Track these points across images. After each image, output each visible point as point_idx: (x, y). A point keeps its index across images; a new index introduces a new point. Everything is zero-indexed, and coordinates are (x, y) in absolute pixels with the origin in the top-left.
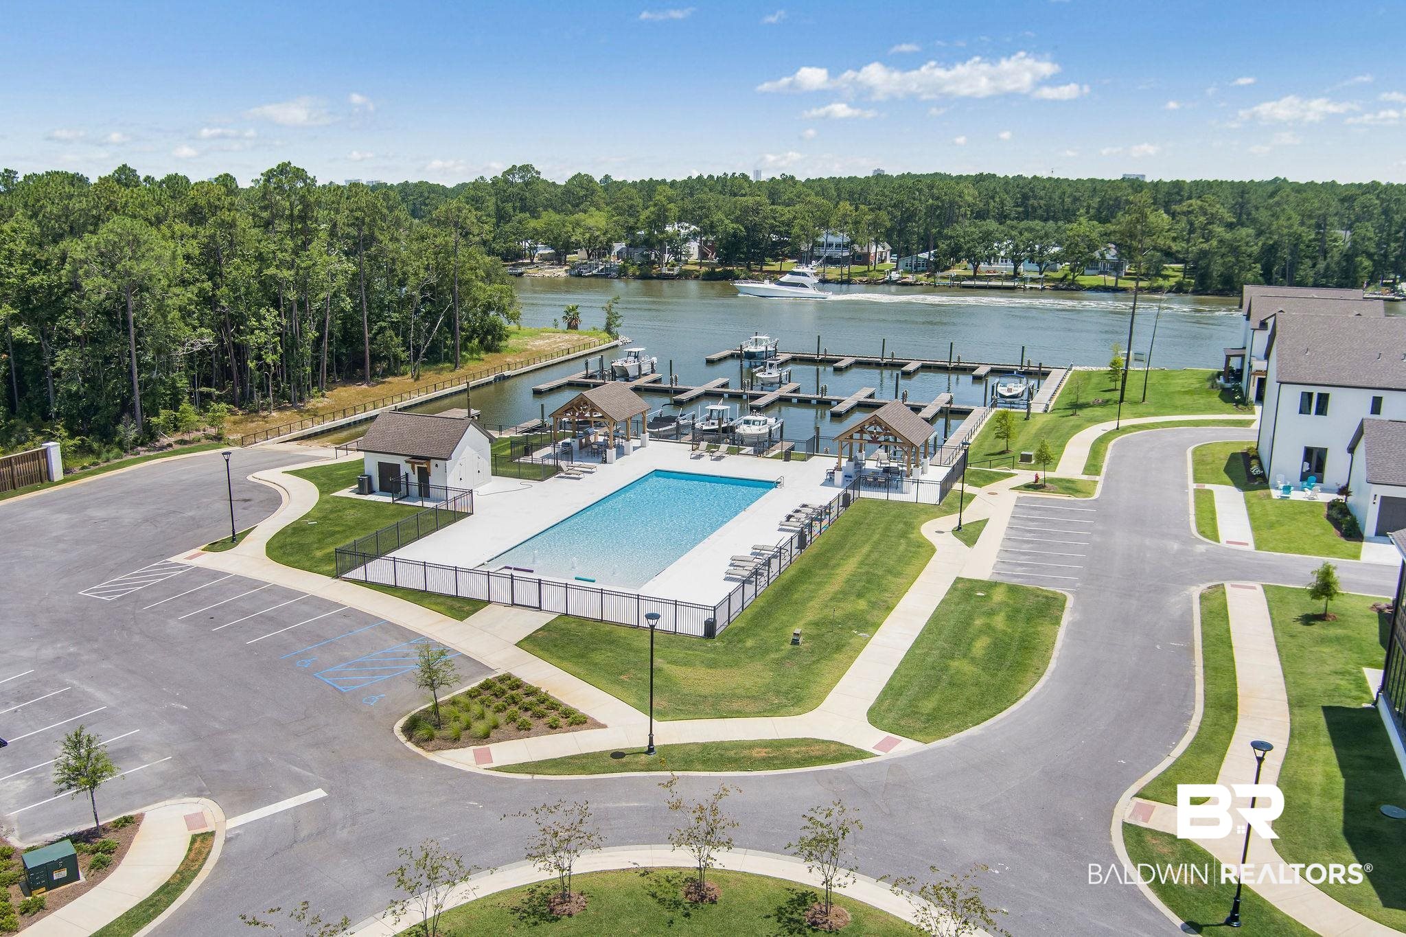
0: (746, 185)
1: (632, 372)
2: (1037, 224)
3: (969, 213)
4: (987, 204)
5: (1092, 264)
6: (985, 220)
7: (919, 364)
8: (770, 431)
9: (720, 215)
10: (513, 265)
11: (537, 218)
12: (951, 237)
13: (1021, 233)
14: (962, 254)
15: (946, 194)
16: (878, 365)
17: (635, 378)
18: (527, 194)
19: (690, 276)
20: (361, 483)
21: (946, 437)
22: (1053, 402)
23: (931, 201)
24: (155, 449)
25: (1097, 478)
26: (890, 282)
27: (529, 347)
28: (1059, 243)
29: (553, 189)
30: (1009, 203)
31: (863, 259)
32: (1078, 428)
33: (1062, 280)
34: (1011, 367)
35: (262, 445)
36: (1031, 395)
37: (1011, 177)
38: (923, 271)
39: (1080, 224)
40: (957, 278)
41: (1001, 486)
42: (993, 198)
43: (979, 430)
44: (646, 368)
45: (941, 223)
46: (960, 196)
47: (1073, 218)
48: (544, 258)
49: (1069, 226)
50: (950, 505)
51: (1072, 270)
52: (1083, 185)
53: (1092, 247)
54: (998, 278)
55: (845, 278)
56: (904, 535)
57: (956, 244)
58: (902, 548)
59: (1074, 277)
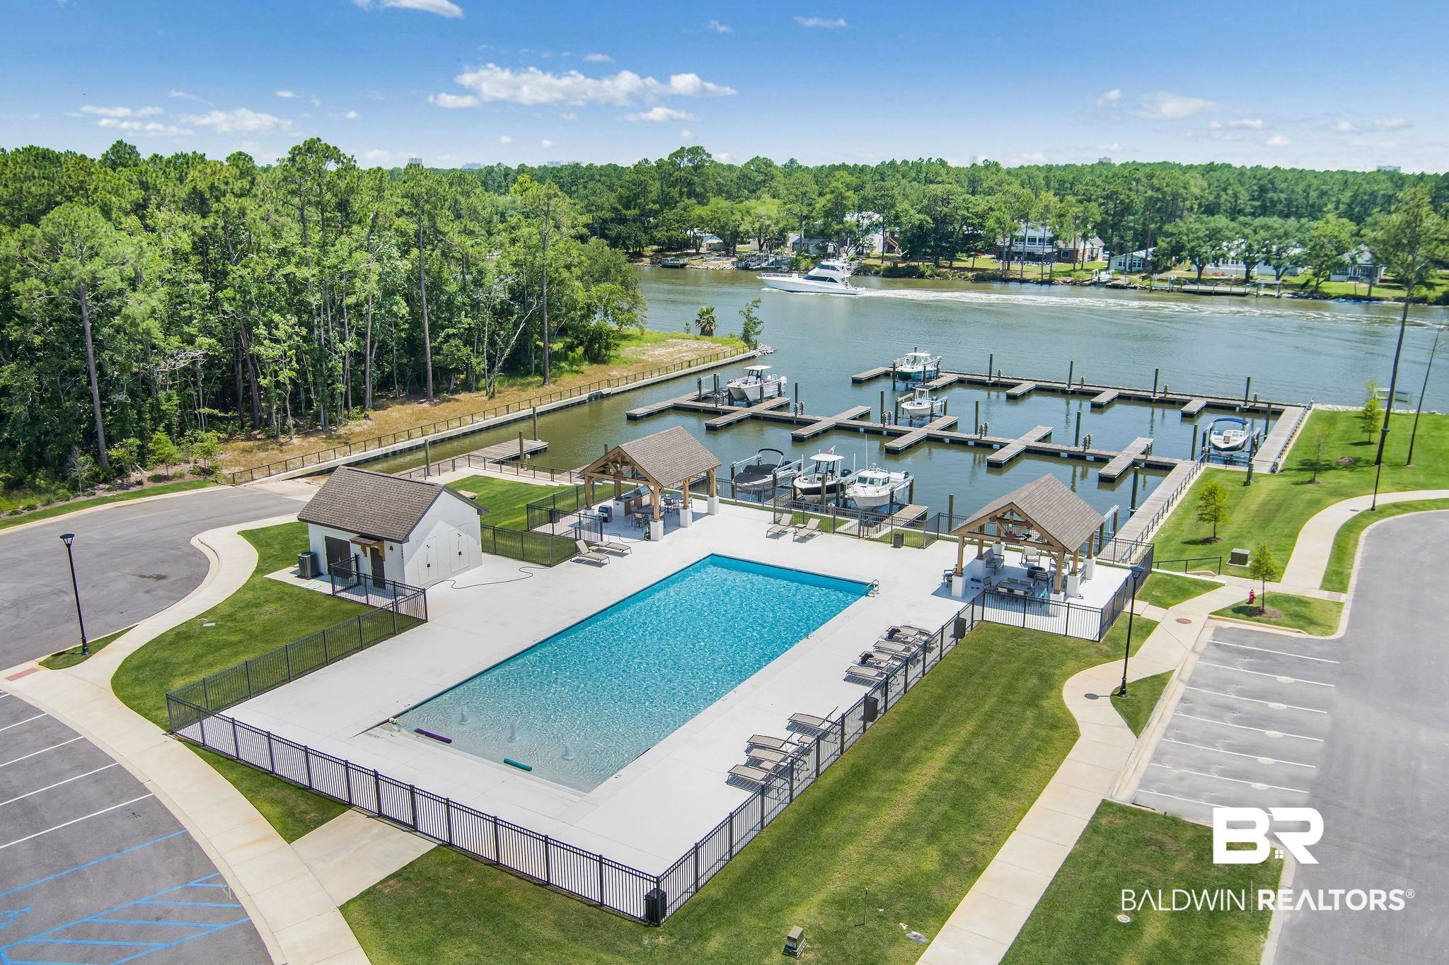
0: (943, 171)
1: (752, 396)
2: (1275, 221)
3: (1196, 207)
4: (1218, 196)
5: (1341, 268)
6: (1213, 215)
7: (1114, 393)
8: (892, 494)
9: (906, 205)
10: (677, 256)
11: (704, 204)
12: (1172, 234)
13: (1255, 232)
14: (1184, 254)
15: (1168, 185)
16: (1064, 392)
17: (756, 402)
18: (696, 179)
19: (870, 271)
20: (302, 563)
21: (1133, 507)
22: (1284, 457)
23: (1150, 192)
24: (121, 487)
25: (1343, 598)
26: (1097, 284)
27: (645, 358)
28: (1302, 243)
29: (727, 174)
30: (1244, 197)
31: (1069, 256)
32: (1316, 505)
33: (1303, 286)
34: (1232, 402)
35: (261, 483)
36: (1255, 445)
37: (1248, 167)
38: (1139, 272)
39: (1327, 222)
40: (1178, 281)
41: (1198, 607)
42: (1225, 190)
43: (1180, 498)
44: (770, 390)
45: (1162, 218)
46: (1185, 188)
47: (1319, 215)
48: (713, 248)
49: (1314, 224)
50: (1114, 641)
51: (1315, 275)
52: (1331, 177)
53: (1341, 250)
54: (1227, 282)
55: (1046, 277)
56: (1033, 700)
57: (1178, 242)
58: (1024, 730)
59: (1318, 284)
